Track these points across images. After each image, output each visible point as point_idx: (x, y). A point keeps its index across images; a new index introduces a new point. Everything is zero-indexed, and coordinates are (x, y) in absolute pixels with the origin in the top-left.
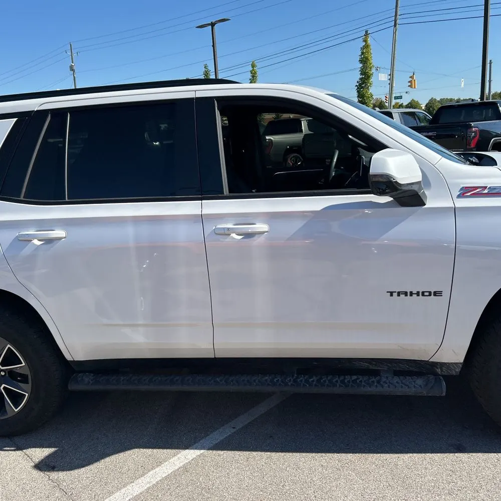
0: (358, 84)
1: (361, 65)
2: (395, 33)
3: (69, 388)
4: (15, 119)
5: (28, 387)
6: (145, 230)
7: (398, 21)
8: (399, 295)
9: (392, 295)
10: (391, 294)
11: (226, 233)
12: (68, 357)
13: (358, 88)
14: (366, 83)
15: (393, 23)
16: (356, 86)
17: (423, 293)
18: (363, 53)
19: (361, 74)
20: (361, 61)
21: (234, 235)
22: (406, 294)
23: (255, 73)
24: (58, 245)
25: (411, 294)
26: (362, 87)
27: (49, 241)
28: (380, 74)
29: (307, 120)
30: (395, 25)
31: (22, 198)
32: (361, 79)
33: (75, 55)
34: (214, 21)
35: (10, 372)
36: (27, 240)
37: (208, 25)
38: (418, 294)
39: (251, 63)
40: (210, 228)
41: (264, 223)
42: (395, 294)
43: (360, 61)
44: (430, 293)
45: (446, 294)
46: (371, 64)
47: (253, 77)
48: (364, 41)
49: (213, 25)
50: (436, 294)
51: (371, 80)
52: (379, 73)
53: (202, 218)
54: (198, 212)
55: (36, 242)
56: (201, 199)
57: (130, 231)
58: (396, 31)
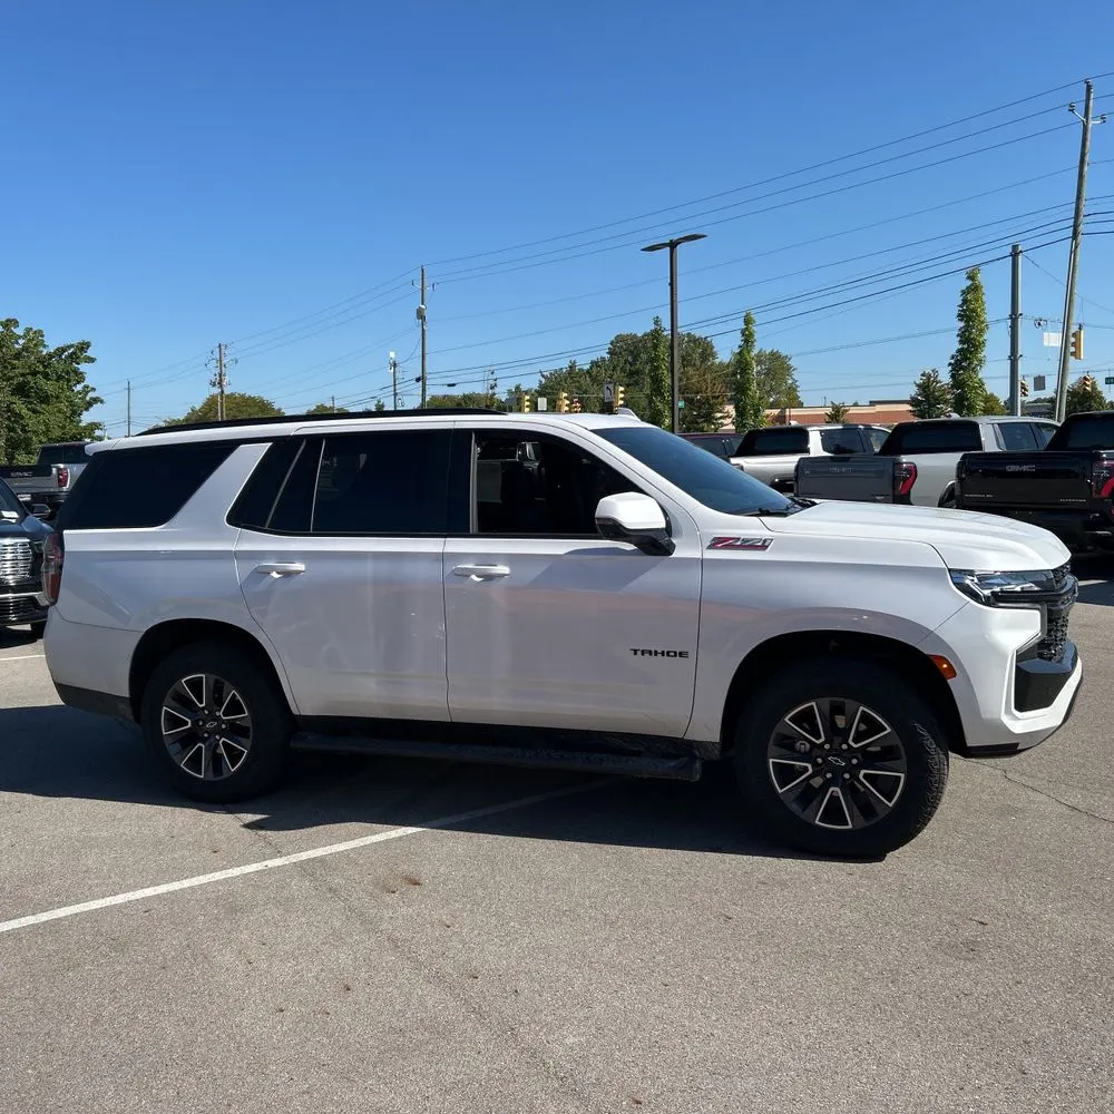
0: (953, 361)
1: (962, 324)
2: (1074, 252)
3: (292, 744)
4: (270, 444)
5: (248, 742)
6: (385, 567)
7: (1082, 228)
8: (643, 654)
9: (635, 654)
10: (635, 652)
11: (466, 574)
12: (295, 712)
13: (953, 369)
14: (969, 358)
15: (1070, 232)
16: (950, 364)
17: (668, 652)
18: (965, 301)
19: (961, 342)
20: (961, 317)
21: (474, 577)
22: (650, 653)
23: (751, 335)
24: (295, 580)
25: (656, 653)
26: (962, 368)
27: (287, 574)
28: (1046, 334)
29: (821, 431)
30: (1075, 236)
31: (266, 528)
32: (959, 351)
33: (428, 289)
34: (675, 238)
35: (231, 724)
36: (266, 572)
37: (664, 245)
38: (663, 653)
39: (744, 314)
40: (450, 568)
41: (505, 565)
42: (639, 653)
43: (959, 315)
44: (675, 653)
45: (692, 655)
46: (982, 323)
47: (746, 341)
48: (969, 278)
49: (673, 245)
50: (681, 655)
51: (983, 354)
52: (1044, 330)
53: (442, 558)
54: (439, 549)
55: (275, 575)
56: (446, 537)
57: (369, 568)
58: (1076, 247)
